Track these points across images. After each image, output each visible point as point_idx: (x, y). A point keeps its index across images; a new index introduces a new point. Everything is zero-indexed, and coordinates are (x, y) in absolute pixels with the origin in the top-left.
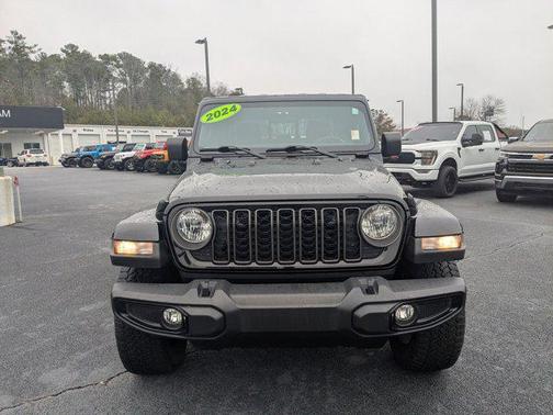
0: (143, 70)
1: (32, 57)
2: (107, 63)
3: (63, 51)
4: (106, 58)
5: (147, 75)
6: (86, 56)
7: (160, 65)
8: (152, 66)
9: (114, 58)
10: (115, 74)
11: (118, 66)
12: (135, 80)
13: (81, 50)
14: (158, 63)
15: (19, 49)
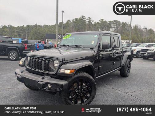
0: (120, 24)
1: (93, 23)
2: (111, 23)
3: (100, 21)
4: (110, 22)
5: (121, 25)
6: (106, 22)
7: (126, 23)
8: (123, 23)
9: (112, 22)
10: (112, 26)
11: (113, 24)
12: (118, 27)
13: (104, 20)
14: (125, 22)
15: (90, 21)
